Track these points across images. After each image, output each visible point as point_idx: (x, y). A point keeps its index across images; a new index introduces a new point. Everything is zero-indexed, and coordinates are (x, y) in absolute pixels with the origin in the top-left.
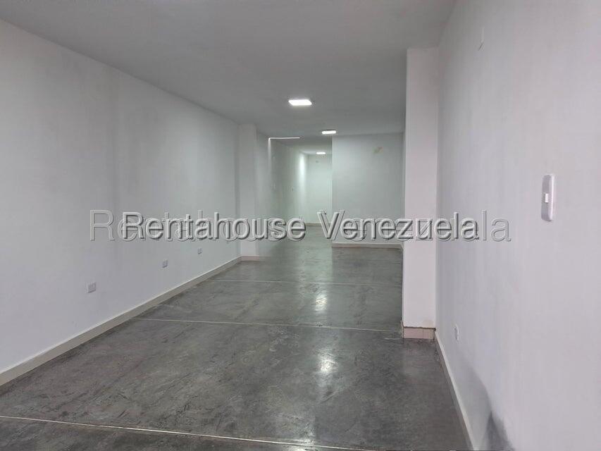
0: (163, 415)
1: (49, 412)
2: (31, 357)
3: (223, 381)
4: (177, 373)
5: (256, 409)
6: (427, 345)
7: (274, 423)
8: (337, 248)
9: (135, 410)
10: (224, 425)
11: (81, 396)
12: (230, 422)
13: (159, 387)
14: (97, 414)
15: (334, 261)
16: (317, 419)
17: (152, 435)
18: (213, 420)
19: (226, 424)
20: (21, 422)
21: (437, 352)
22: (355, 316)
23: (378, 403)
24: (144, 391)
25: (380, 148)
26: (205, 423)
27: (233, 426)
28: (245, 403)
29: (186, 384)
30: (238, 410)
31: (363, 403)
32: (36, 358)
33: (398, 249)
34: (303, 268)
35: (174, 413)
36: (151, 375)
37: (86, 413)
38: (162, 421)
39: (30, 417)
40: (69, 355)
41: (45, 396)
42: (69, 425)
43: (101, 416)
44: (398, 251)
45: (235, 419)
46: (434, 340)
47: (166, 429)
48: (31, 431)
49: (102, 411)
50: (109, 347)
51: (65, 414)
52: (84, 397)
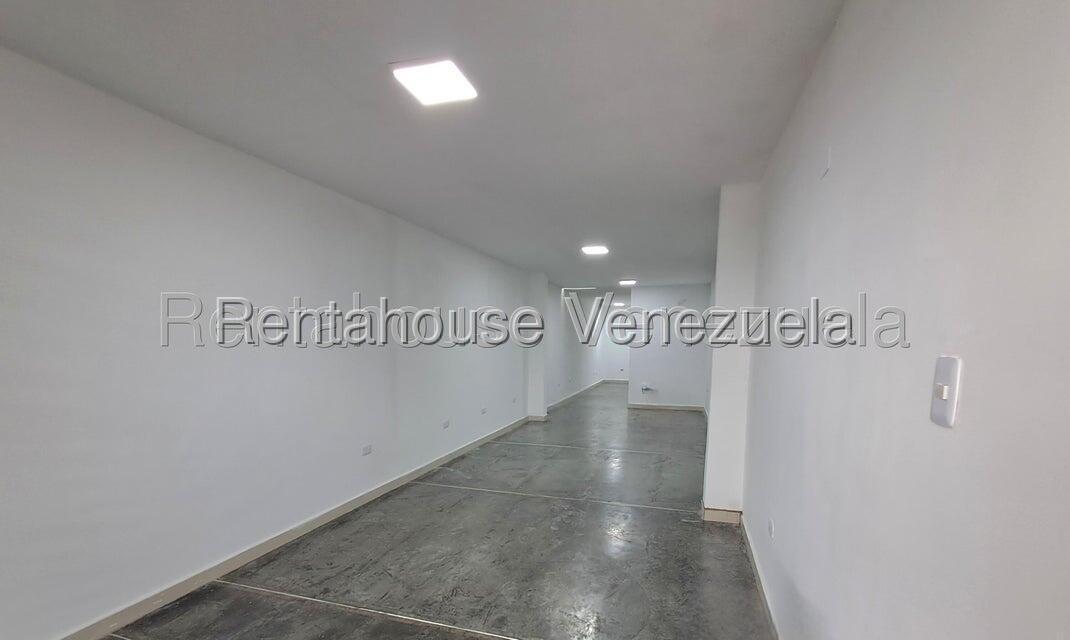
0: (427, 601)
1: (310, 587)
2: (301, 523)
3: (497, 563)
4: (449, 549)
5: (530, 601)
6: (732, 531)
7: (549, 621)
8: (634, 409)
9: (400, 591)
10: (493, 618)
11: (346, 570)
12: (499, 615)
13: (428, 565)
14: (360, 593)
15: (629, 425)
16: (598, 620)
17: (414, 625)
18: (481, 610)
19: (496, 617)
20: (281, 598)
21: (743, 541)
22: (650, 492)
23: (671, 603)
24: (411, 569)
25: (685, 300)
26: (473, 614)
27: (502, 621)
28: (519, 592)
29: (456, 564)
30: (510, 600)
31: (653, 601)
32: (307, 524)
33: (701, 412)
34: (596, 431)
35: (440, 599)
36: (421, 550)
37: (348, 592)
38: (425, 607)
39: (290, 592)
40: (341, 522)
41: (309, 568)
42: (328, 605)
43: (362, 598)
44: (700, 415)
45: (505, 611)
46: (740, 526)
47: (429, 619)
48: (289, 610)
49: (365, 590)
50: (382, 514)
51: (326, 591)
52: (350, 572)
